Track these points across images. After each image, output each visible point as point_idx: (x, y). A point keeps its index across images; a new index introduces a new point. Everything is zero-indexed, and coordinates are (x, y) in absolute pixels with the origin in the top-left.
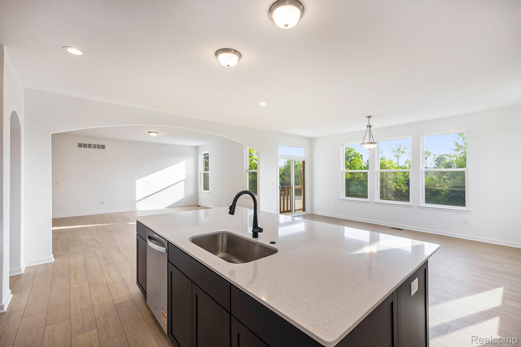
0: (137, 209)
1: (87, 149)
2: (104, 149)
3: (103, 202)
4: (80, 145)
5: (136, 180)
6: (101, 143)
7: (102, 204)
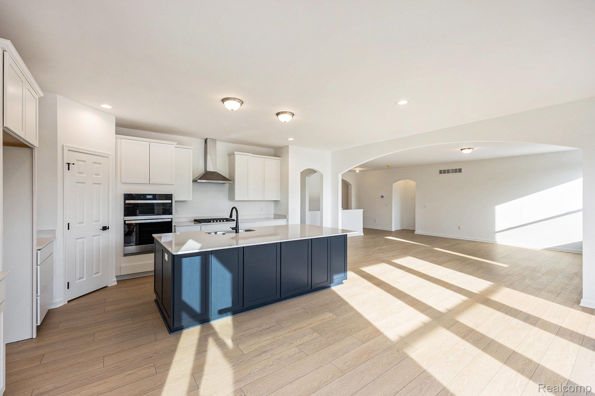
0: (496, 242)
1: (446, 175)
2: (461, 173)
3: (460, 227)
4: (441, 172)
5: (495, 206)
6: (457, 167)
7: (459, 229)
